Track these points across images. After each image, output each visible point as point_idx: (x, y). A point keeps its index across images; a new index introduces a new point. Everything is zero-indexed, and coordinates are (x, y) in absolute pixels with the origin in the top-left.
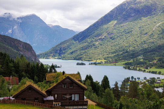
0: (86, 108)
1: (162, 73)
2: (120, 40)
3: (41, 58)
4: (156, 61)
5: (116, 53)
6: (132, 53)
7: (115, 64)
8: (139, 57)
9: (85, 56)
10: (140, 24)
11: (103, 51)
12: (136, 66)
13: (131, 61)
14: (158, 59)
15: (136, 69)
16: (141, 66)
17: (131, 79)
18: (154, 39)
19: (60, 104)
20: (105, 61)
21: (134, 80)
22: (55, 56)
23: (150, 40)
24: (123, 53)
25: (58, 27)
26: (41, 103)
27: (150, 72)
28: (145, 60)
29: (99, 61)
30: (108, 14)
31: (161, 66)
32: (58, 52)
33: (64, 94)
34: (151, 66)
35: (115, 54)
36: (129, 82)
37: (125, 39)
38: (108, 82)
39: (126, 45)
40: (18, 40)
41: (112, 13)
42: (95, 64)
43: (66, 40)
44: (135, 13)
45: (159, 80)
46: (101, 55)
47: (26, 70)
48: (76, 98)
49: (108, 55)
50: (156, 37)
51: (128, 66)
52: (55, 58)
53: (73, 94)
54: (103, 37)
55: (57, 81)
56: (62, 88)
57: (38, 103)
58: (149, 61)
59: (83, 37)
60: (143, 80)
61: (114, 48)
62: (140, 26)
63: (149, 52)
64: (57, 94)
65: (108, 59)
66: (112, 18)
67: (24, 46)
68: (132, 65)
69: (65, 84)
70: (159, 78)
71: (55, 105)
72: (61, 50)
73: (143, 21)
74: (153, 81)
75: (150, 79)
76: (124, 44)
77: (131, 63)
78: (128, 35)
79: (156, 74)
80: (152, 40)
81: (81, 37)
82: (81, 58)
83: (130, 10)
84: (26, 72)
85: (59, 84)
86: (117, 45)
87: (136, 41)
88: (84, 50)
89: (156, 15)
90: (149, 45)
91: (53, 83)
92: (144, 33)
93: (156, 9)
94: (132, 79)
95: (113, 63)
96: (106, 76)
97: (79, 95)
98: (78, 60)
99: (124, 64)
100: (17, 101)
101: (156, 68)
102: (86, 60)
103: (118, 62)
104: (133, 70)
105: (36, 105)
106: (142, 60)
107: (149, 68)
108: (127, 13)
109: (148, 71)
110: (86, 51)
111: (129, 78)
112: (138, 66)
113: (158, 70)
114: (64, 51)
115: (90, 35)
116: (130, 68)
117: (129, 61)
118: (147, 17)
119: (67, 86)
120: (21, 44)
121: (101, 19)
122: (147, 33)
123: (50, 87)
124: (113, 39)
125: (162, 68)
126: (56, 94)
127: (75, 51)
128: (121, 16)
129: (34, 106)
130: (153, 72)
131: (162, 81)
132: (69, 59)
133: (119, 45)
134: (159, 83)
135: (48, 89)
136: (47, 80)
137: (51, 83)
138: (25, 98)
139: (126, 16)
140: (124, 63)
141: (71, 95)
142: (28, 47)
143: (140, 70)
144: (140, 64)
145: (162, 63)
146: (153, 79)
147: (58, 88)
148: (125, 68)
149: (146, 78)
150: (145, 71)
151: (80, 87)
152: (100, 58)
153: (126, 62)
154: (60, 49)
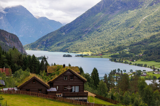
0: (86, 99)
1: (148, 66)
2: (106, 32)
3: (27, 49)
4: (142, 54)
5: (102, 45)
6: (118, 45)
7: (101, 56)
8: (125, 50)
9: (71, 48)
10: (127, 17)
11: (90, 43)
12: (122, 58)
13: (118, 53)
14: (144, 52)
15: (123, 62)
16: (127, 59)
17: (117, 72)
18: (141, 32)
19: (62, 96)
20: (92, 53)
21: (120, 72)
22: (41, 48)
23: (136, 33)
24: (109, 45)
25: (45, 18)
26: (45, 94)
27: (136, 65)
28: (131, 53)
29: (85, 53)
30: (95, 6)
31: (147, 59)
32: (45, 43)
33: (65, 86)
34: (137, 59)
35: (101, 47)
36: (116, 74)
37: (112, 32)
38: (98, 74)
39: (112, 38)
40: (4, 31)
41: (99, 5)
42: (82, 56)
43: (52, 32)
44: (122, 6)
45: (145, 73)
46: (87, 48)
47: (18, 62)
48: (76, 89)
49: (94, 47)
50: (142, 30)
51: (114, 59)
52: (41, 50)
53: (74, 86)
54: (90, 29)
55: (58, 74)
56: (64, 80)
57: (42, 94)
58: (135, 54)
59: (70, 29)
60: (129, 73)
61: (100, 40)
62: (126, 19)
63: (135, 45)
64: (59, 86)
65: (94, 51)
66: (99, 10)
67: (10, 37)
68: (118, 58)
69: (66, 76)
70: (145, 71)
71: (58, 96)
72: (47, 42)
73: (130, 14)
74: (139, 73)
75: (136, 71)
76: (111, 36)
77: (117, 55)
78: (115, 28)
79: (142, 66)
80: (138, 33)
81: (67, 29)
82: (68, 50)
83: (117, 3)
84: (19, 63)
85: (60, 76)
86: (103, 37)
87: (122, 33)
88: (71, 42)
89: (142, 8)
90: (136, 38)
91: (54, 75)
92: (130, 26)
93: (142, 3)
94: (119, 71)
95: (100, 55)
96: (96, 69)
97: (79, 87)
98: (64, 51)
99: (110, 57)
100: (22, 92)
101: (142, 61)
102: (72, 52)
103: (104, 54)
104: (119, 62)
105: (40, 96)
106: (128, 53)
107: (135, 61)
108: (114, 6)
109: (134, 64)
110: (73, 42)
111: (116, 70)
112: (124, 59)
113: (144, 63)
114: (50, 43)
115: (76, 27)
116: (117, 60)
117: (115, 53)
118: (133, 10)
119: (68, 79)
120: (7, 35)
121: (88, 11)
122: (133, 26)
123: (52, 79)
124: (100, 31)
125: (148, 61)
126: (57, 86)
127: (62, 43)
128: (108, 8)
129: (38, 97)
130: (139, 65)
131: (147, 74)
132: (55, 51)
133: (105, 38)
134: (145, 75)
135: (50, 81)
136: (48, 72)
137: (52, 75)
138: (29, 89)
139: (113, 9)
140: (110, 55)
141: (72, 86)
142: (15, 38)
143: (126, 63)
144: (126, 56)
145: (148, 56)
146: (139, 71)
147: (60, 80)
148: (111, 60)
149: (132, 70)
150: (131, 63)
151: (80, 79)
152: (87, 50)
153: (112, 55)
154: (47, 40)
